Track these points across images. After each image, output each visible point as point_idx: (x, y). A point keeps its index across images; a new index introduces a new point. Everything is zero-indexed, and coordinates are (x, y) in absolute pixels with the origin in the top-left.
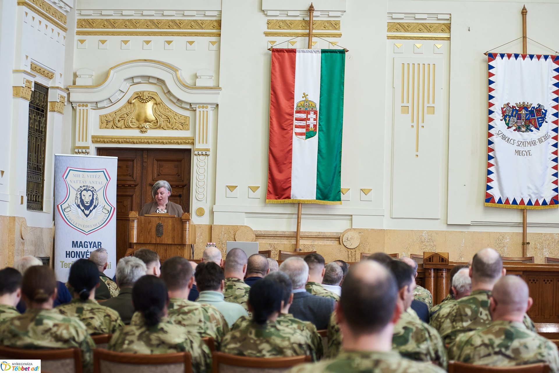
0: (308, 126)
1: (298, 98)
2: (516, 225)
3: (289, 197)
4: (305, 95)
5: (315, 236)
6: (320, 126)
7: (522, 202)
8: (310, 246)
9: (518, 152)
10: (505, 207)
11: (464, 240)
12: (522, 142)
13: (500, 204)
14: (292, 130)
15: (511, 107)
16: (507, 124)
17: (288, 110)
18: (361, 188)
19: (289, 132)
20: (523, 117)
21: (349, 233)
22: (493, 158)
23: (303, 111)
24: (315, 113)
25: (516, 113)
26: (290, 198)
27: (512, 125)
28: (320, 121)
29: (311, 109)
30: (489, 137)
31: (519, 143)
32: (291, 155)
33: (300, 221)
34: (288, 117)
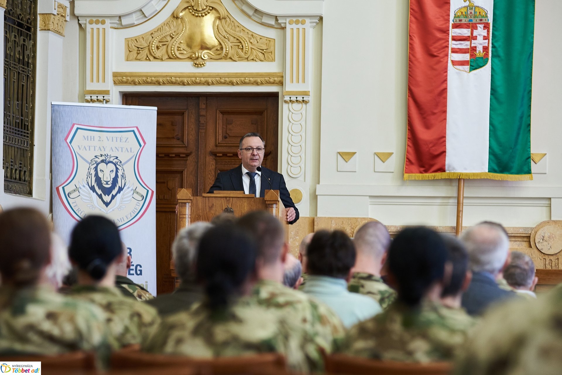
0: (474, 49)
1: (456, 3)
3: (442, 170)
6: (494, 49)
14: (446, 57)
17: (439, 24)
19: (442, 60)
21: (545, 228)
23: (465, 24)
24: (486, 27)
26: (445, 171)
28: (494, 40)
29: (478, 21)
32: (446, 98)
33: (461, 209)
34: (439, 35)
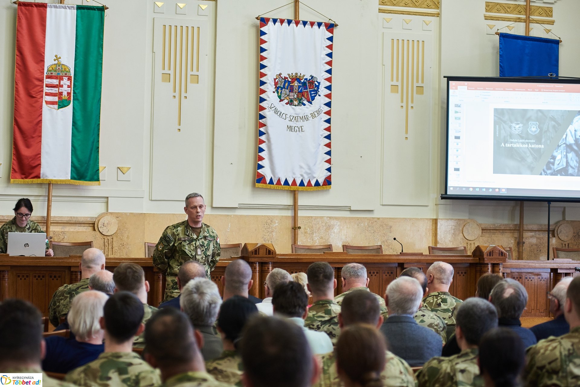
0: (61, 94)
1: (49, 61)
2: (285, 208)
3: (38, 177)
4: (57, 58)
5: (66, 222)
6: (75, 95)
7: (294, 183)
8: (61, 234)
9: (290, 128)
10: (276, 189)
11: (230, 224)
12: (294, 117)
13: (271, 185)
14: (42, 99)
15: (283, 78)
16: (280, 97)
17: (37, 75)
18: (118, 166)
19: (39, 100)
20: (296, 89)
21: (105, 217)
22: (264, 134)
23: (55, 76)
24: (69, 79)
25: (289, 85)
26: (40, 178)
27: (284, 97)
28: (75, 89)
29: (64, 75)
30: (261, 111)
31: (291, 118)
32: (41, 127)
33: (50, 205)
34: (37, 83)
